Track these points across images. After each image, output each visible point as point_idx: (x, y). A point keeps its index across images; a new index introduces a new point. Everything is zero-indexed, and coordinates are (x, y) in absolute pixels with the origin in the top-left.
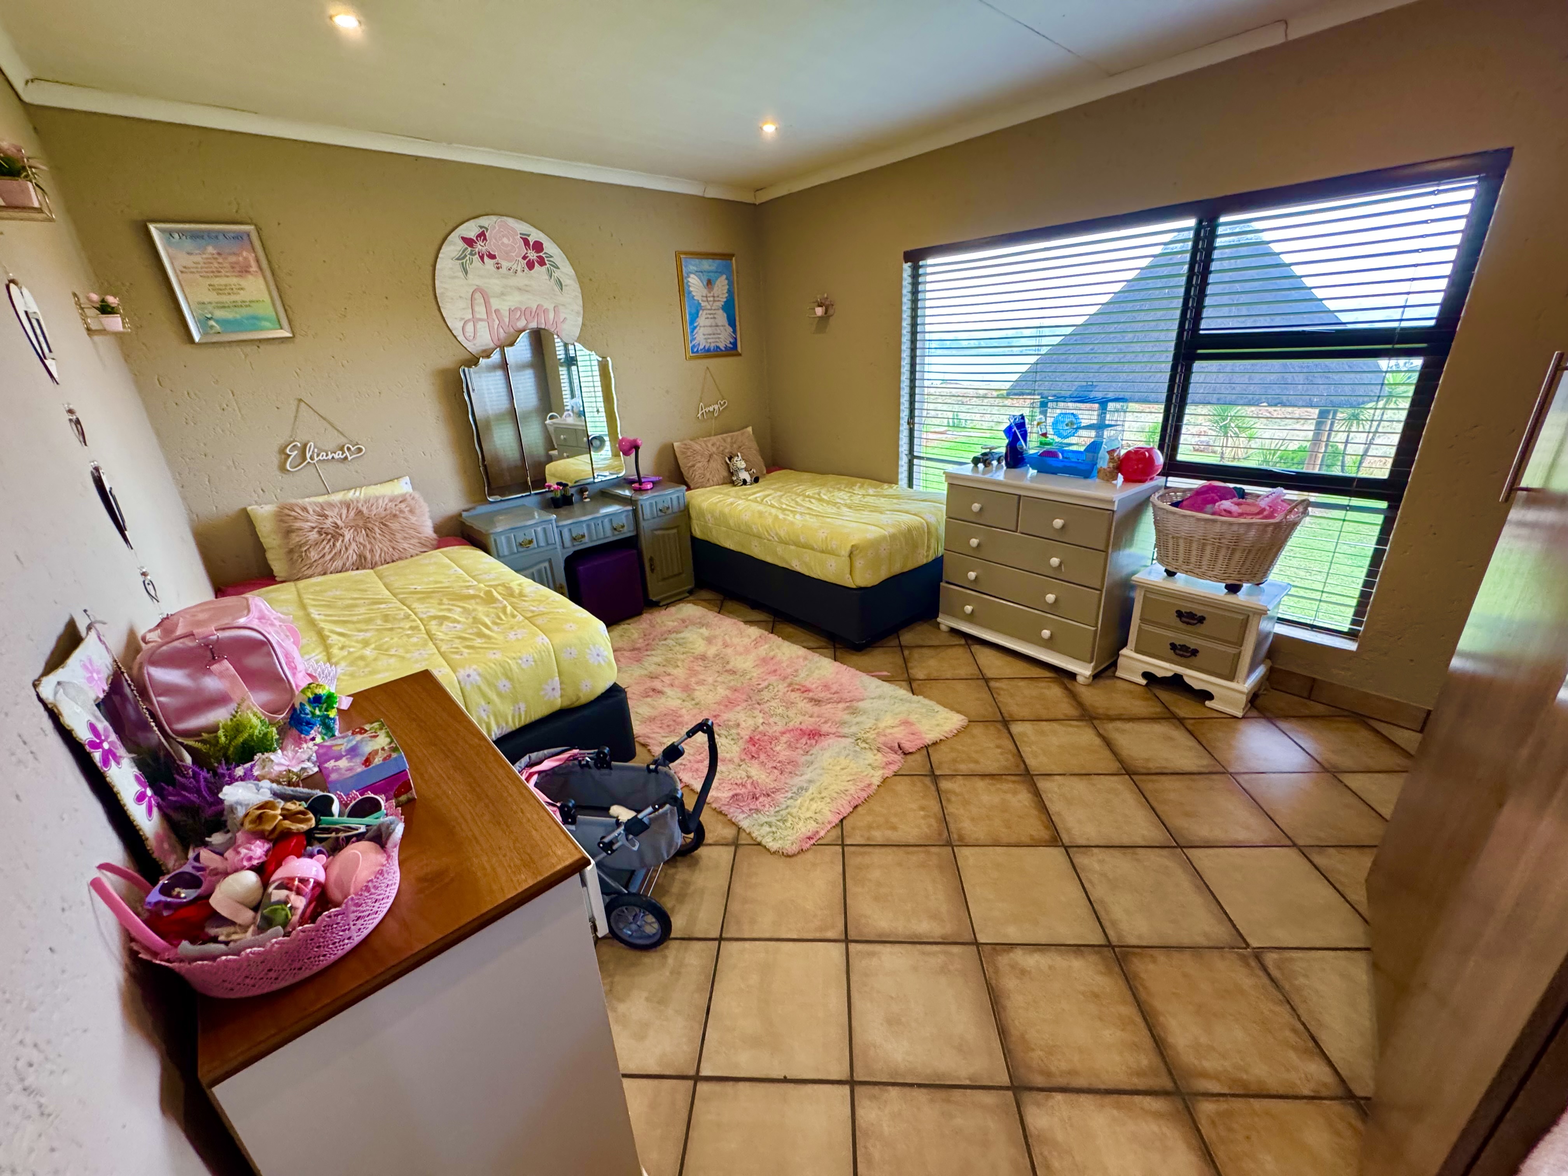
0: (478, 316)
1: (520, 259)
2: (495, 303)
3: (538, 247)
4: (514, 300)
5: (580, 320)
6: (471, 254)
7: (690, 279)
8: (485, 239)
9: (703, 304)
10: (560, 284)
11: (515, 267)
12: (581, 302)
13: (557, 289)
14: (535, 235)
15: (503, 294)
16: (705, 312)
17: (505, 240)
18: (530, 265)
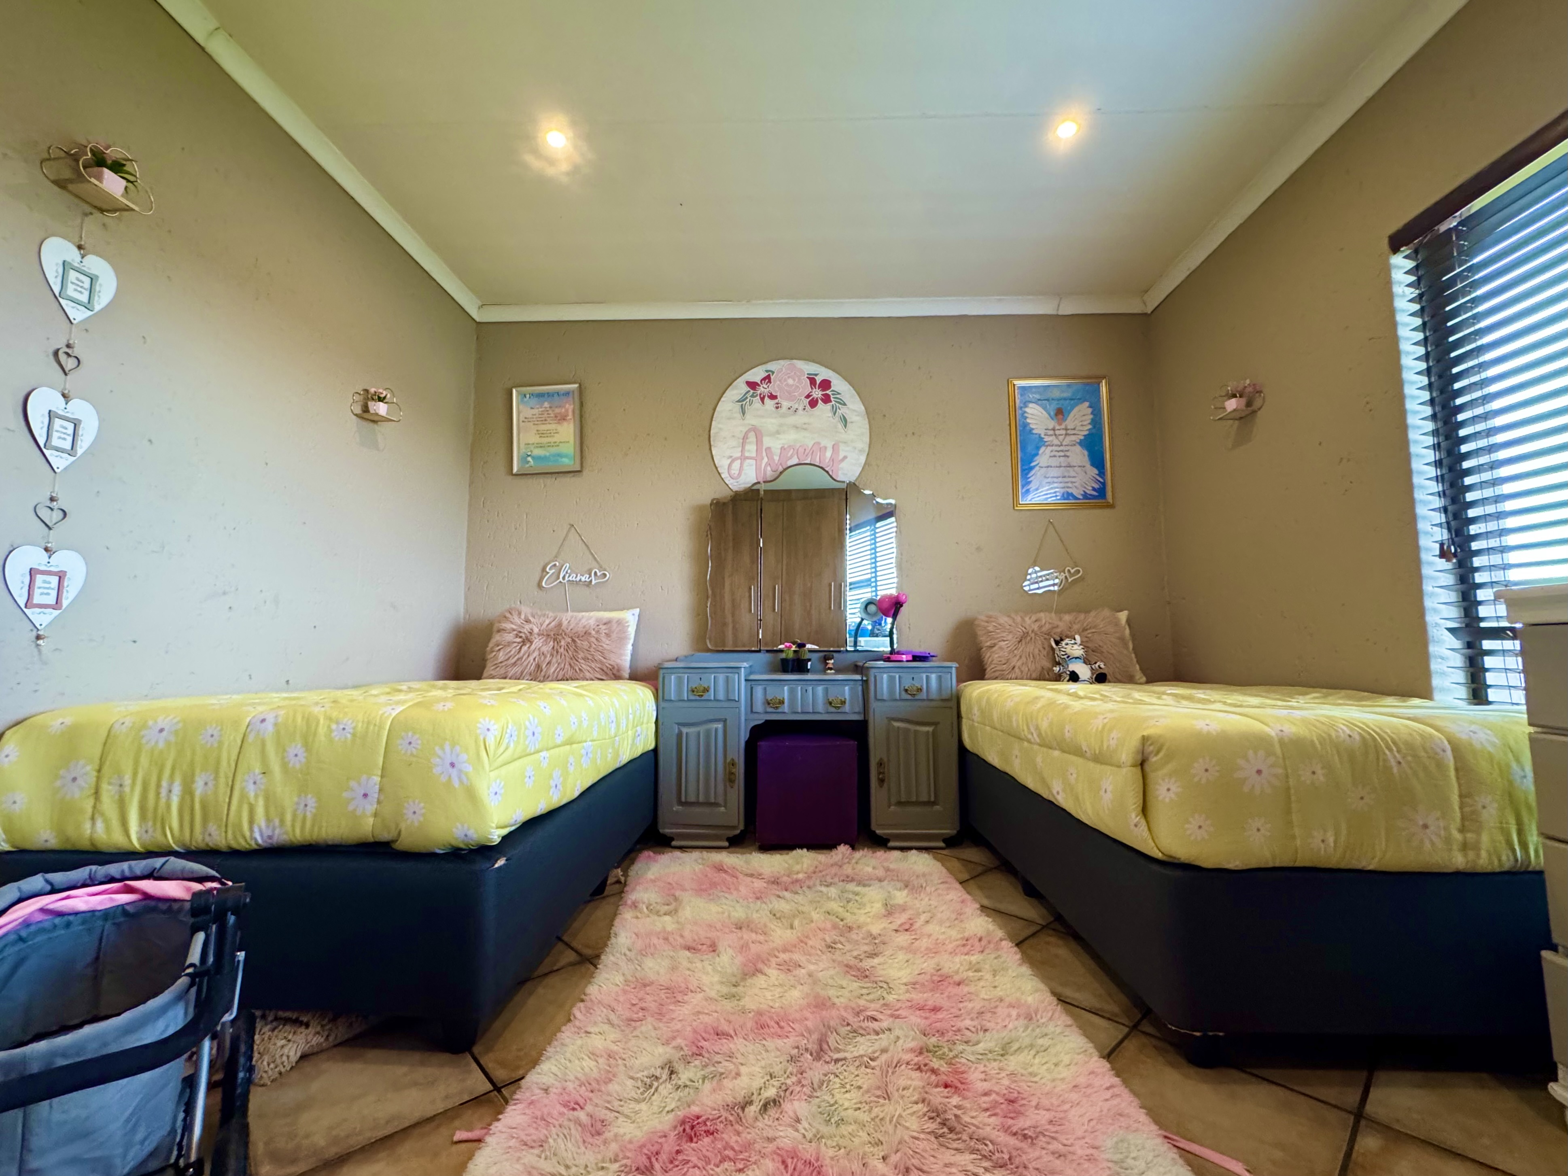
0: (747, 454)
1: (803, 398)
2: (767, 442)
3: (826, 384)
4: (790, 437)
5: (863, 459)
6: (752, 396)
7: (1027, 410)
8: (770, 382)
9: (1046, 439)
10: (845, 421)
11: (796, 406)
12: (867, 439)
13: (840, 426)
14: (823, 374)
15: (778, 432)
16: (1050, 448)
17: (790, 381)
18: (813, 404)
